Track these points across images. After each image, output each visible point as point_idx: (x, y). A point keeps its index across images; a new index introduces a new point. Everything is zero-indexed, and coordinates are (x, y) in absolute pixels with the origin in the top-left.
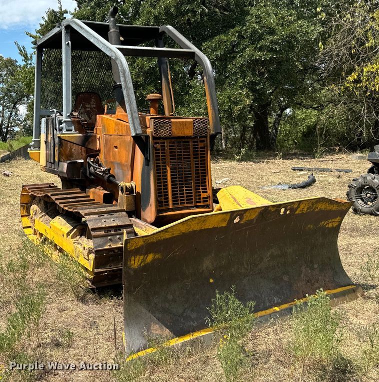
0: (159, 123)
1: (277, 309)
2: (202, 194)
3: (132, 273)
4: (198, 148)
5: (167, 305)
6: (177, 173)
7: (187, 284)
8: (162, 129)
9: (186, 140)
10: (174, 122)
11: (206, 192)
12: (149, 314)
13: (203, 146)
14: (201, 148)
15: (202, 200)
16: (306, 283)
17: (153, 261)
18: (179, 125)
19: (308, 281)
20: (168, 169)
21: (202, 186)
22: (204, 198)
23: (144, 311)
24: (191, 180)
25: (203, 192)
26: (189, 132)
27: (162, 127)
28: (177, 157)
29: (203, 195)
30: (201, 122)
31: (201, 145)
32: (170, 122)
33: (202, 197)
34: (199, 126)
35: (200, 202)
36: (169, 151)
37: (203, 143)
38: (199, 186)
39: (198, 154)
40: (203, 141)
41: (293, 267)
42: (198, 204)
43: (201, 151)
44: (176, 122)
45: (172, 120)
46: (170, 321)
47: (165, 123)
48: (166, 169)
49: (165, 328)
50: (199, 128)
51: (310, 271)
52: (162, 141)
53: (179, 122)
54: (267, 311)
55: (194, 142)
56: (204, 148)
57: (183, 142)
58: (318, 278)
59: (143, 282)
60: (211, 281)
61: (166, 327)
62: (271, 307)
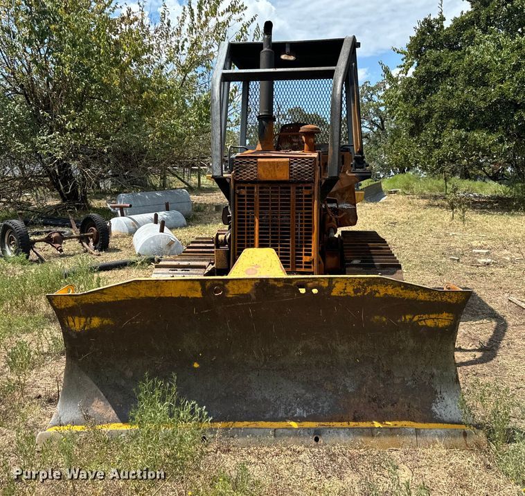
0: (241, 163)
1: (294, 425)
2: (304, 257)
3: (74, 335)
4: (302, 196)
5: (123, 383)
6: (270, 227)
7: (156, 362)
8: (245, 171)
9: (285, 185)
10: (260, 162)
11: (310, 255)
12: (95, 388)
13: (308, 194)
14: (306, 196)
15: (303, 265)
16: (369, 402)
17: (102, 327)
18: (268, 166)
19: (374, 400)
20: (257, 220)
21: (306, 246)
22: (306, 263)
23: (90, 382)
24: (289, 238)
25: (306, 255)
26: (283, 175)
27: (245, 168)
28: (270, 207)
29: (306, 259)
30: (303, 162)
31: (306, 192)
32: (255, 163)
33: (303, 261)
34: (299, 167)
35: (301, 267)
36: (258, 198)
37: (309, 190)
38: (302, 246)
39: (302, 205)
40: (310, 188)
41: (348, 373)
42: (298, 270)
43: (306, 200)
44: (264, 162)
45: (259, 160)
46: (122, 402)
47: (248, 163)
48: (254, 221)
49: (110, 408)
50: (299, 171)
51: (382, 386)
52: (249, 185)
53: (269, 162)
54: (275, 423)
55: (298, 188)
56: (310, 196)
57: (281, 188)
58: (398, 399)
59: (91, 348)
60: (196, 365)
61: (113, 407)
62: (284, 420)
